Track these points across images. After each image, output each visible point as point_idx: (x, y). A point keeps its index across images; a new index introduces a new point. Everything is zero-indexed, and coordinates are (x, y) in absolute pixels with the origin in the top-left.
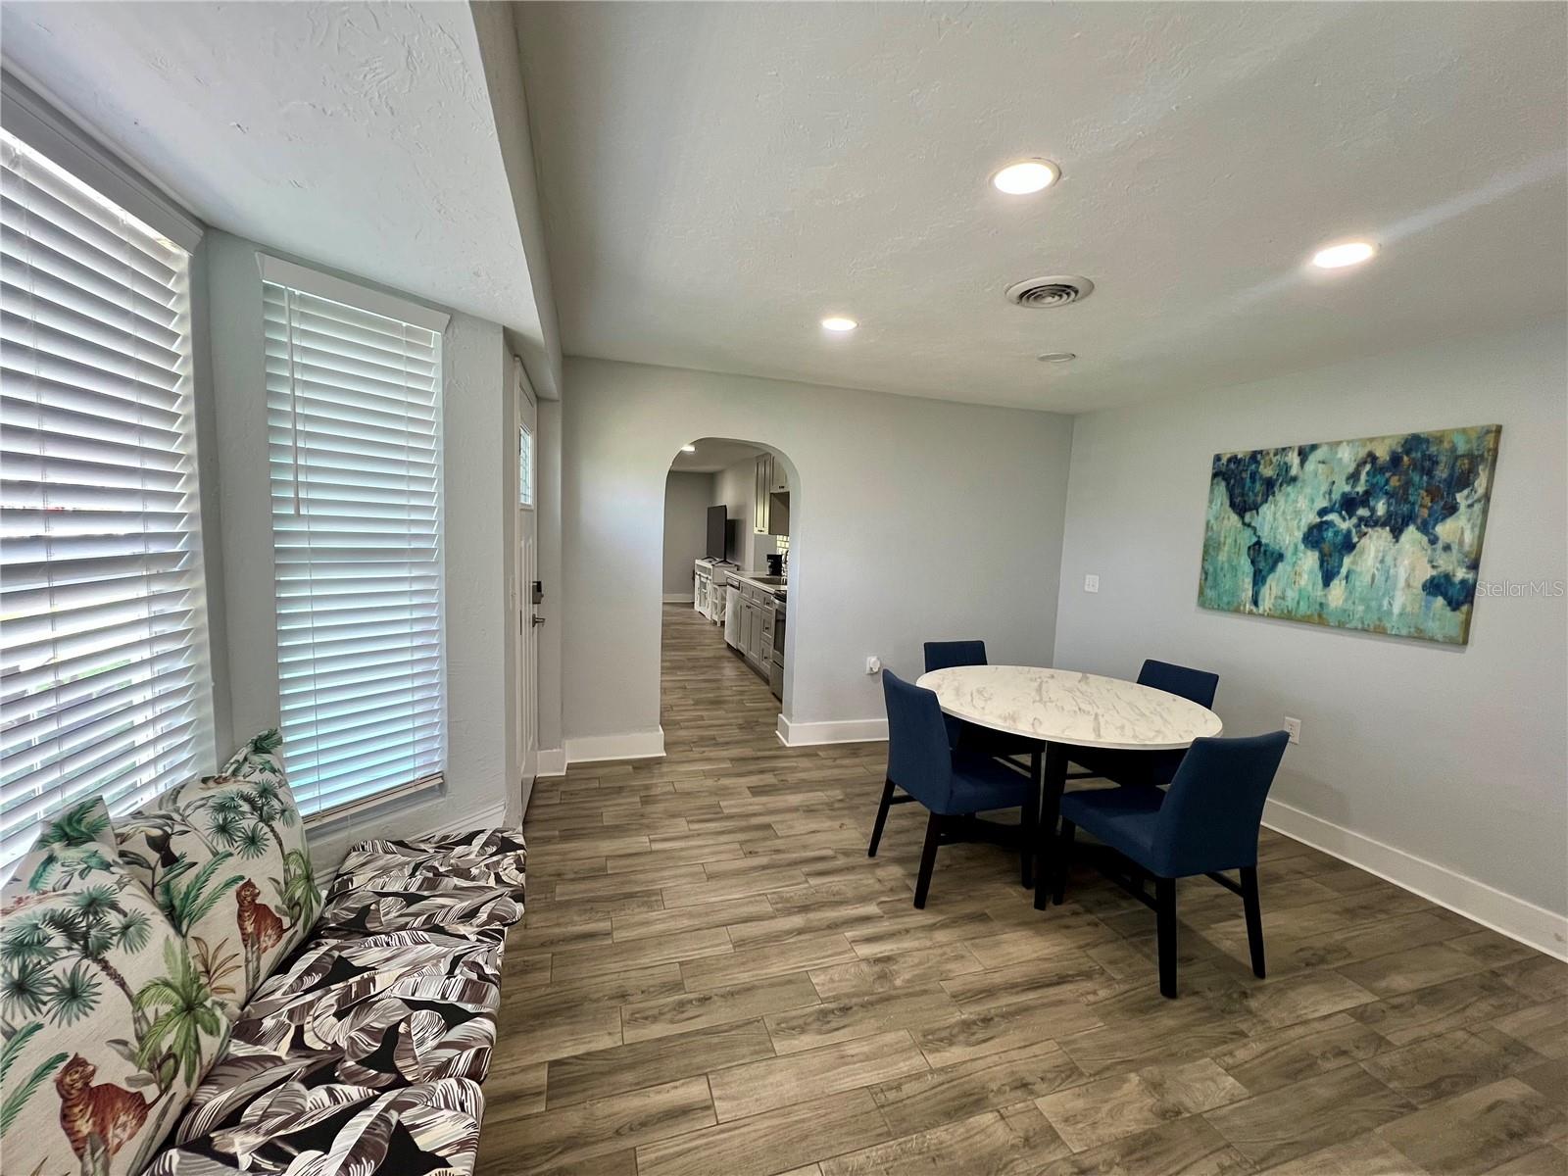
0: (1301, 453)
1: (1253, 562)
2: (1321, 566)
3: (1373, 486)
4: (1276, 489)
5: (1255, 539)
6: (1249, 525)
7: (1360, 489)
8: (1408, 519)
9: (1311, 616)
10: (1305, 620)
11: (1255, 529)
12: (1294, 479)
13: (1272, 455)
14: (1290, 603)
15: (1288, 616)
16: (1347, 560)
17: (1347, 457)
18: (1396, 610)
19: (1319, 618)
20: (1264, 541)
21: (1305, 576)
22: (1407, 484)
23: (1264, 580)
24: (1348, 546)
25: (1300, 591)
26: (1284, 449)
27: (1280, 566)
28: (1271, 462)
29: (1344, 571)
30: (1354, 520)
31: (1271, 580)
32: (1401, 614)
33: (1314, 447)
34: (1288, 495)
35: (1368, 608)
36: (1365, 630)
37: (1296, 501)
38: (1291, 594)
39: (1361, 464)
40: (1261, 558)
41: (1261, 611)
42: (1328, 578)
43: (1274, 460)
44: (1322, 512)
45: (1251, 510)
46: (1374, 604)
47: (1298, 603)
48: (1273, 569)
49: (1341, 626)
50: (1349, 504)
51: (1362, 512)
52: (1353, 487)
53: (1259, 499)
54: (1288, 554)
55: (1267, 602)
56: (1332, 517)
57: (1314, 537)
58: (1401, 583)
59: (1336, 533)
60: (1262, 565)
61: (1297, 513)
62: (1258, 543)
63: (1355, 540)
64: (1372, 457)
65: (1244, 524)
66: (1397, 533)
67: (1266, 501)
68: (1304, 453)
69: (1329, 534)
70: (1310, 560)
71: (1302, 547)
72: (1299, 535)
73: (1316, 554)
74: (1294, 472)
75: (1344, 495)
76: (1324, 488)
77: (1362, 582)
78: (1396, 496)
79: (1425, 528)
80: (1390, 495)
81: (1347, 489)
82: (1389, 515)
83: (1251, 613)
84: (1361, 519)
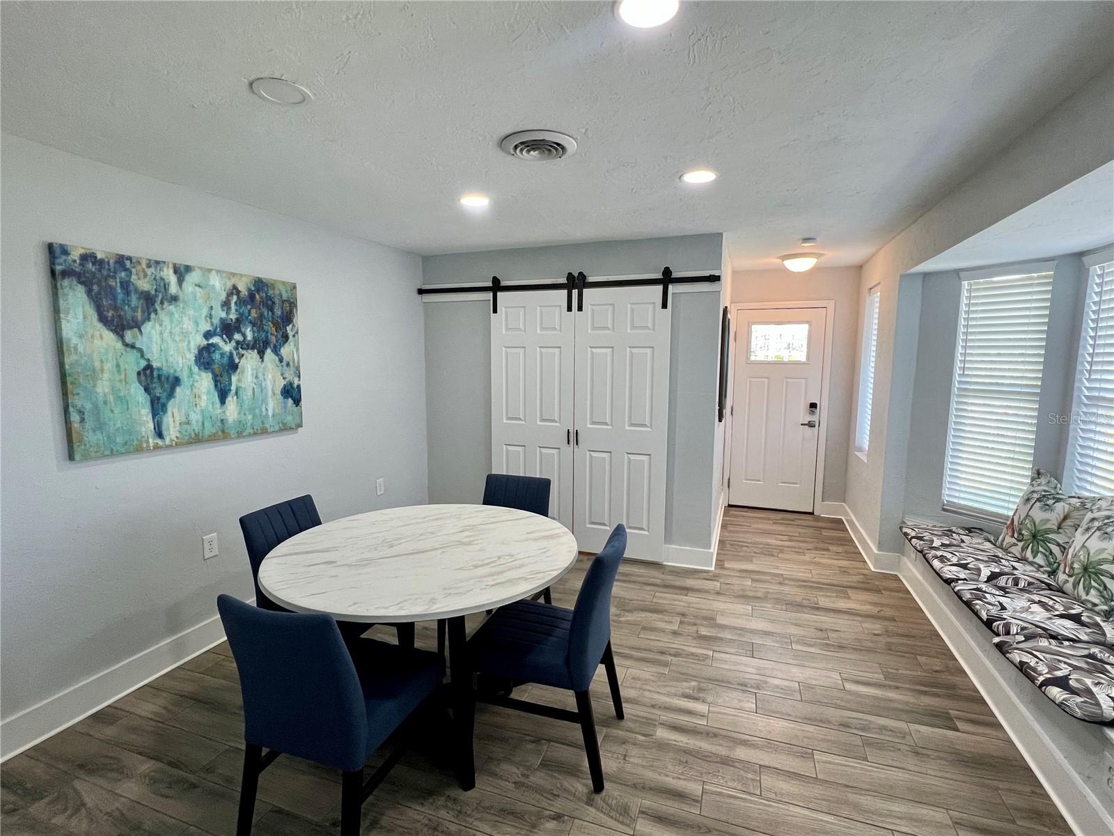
0: (176, 271)
1: (147, 390)
2: (216, 386)
3: (241, 315)
4: (157, 306)
5: (143, 363)
6: (133, 347)
7: (233, 316)
8: (266, 343)
9: (214, 434)
10: (213, 439)
11: (141, 351)
12: (174, 299)
13: (144, 266)
14: (196, 426)
15: (196, 440)
16: (234, 378)
17: (219, 285)
18: (270, 413)
19: (222, 434)
20: (155, 365)
21: (204, 397)
22: (261, 316)
23: (164, 408)
24: (233, 367)
25: (202, 412)
26: (157, 263)
27: (178, 390)
28: (146, 276)
29: (233, 388)
30: (233, 343)
31: (172, 407)
32: (273, 416)
33: (188, 269)
34: (171, 314)
35: (254, 416)
36: (255, 434)
37: (180, 322)
38: (195, 417)
39: (230, 295)
40: (156, 385)
41: (167, 441)
42: (223, 395)
43: (149, 271)
44: (208, 335)
45: (131, 328)
46: (257, 411)
47: (203, 424)
48: (171, 394)
49: (240, 435)
50: (228, 329)
51: (237, 337)
52: (228, 313)
53: (139, 315)
54: (184, 376)
55: (172, 430)
56: (216, 340)
57: (205, 357)
58: (270, 393)
59: (222, 355)
60: (158, 392)
61: (185, 334)
62: (149, 367)
63: (237, 361)
64: (235, 290)
65: (126, 345)
66: (261, 354)
67: (149, 319)
68: (181, 272)
69: (217, 356)
70: (205, 381)
71: (196, 369)
72: (191, 357)
73: (210, 375)
74: (173, 289)
75: (222, 320)
76: (205, 312)
77: (247, 395)
78: (257, 325)
79: (276, 351)
80: (254, 325)
81: (223, 315)
82: (255, 340)
83: (156, 447)
84: (238, 342)
